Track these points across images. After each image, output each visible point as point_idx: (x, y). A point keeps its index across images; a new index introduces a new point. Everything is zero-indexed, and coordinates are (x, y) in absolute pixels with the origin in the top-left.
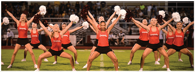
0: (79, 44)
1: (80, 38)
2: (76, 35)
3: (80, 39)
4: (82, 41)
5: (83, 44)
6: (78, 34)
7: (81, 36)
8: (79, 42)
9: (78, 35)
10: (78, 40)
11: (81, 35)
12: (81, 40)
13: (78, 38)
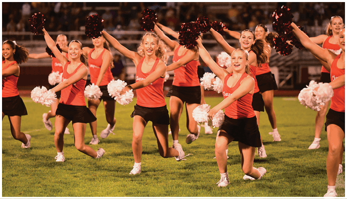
0: (284, 85)
1: (285, 74)
2: (278, 67)
3: (287, 76)
4: (290, 79)
5: (292, 86)
6: (283, 65)
7: (288, 69)
8: (283, 82)
9: (282, 68)
10: (282, 78)
11: (289, 66)
12: (288, 78)
13: (282, 73)
